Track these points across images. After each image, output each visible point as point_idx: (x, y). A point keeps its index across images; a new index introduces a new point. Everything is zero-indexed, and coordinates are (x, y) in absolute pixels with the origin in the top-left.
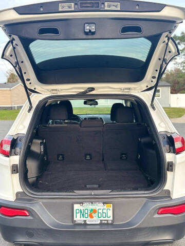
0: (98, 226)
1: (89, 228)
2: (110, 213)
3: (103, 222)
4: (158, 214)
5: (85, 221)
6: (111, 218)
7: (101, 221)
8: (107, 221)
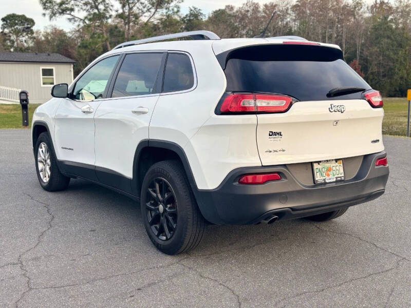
0: (334, 184)
1: (327, 186)
2: (342, 171)
3: (338, 179)
4: (377, 165)
5: (324, 180)
6: (343, 175)
7: (336, 178)
8: (341, 177)
